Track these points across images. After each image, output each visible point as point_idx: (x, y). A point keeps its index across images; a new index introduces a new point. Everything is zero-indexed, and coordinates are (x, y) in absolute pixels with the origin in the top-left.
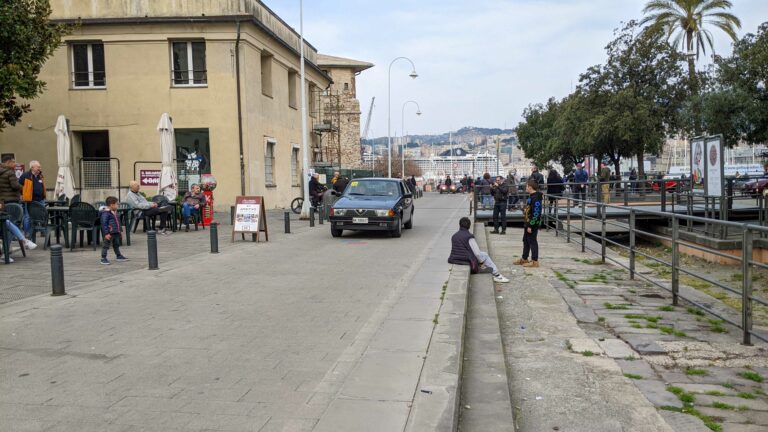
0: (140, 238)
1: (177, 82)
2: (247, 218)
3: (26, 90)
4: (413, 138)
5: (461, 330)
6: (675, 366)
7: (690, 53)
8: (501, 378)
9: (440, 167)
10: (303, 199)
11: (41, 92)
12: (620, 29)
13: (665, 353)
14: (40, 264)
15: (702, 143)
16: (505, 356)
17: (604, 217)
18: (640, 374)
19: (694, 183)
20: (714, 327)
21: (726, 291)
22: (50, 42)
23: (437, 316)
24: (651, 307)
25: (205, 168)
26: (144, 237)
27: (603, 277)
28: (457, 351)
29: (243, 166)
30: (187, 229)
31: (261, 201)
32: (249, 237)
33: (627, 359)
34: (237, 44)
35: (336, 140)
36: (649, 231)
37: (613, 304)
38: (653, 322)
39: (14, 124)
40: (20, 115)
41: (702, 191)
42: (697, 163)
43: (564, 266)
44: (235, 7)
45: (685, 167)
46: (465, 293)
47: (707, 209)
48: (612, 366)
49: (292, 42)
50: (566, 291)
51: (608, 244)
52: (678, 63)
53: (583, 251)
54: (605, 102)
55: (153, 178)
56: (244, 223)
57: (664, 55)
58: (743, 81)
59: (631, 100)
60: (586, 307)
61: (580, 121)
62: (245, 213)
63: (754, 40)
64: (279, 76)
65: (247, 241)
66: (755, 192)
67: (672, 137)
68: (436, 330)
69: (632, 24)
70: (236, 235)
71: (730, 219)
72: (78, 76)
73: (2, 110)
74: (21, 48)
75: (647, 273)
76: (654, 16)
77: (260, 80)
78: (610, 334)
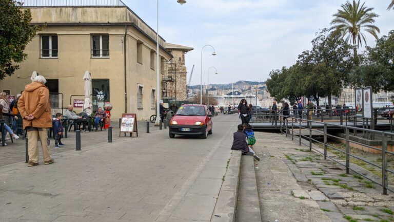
0: (72, 134)
1: (94, 55)
2: (127, 125)
4: (213, 86)
5: (236, 184)
6: (348, 205)
7: (355, 45)
8: (257, 209)
9: (227, 101)
10: (156, 116)
11: (25, 59)
12: (319, 33)
13: (343, 198)
14: (20, 147)
15: (361, 91)
16: (259, 198)
17: (311, 127)
18: (330, 209)
19: (357, 111)
20: (368, 185)
21: (374, 167)
22: (31, 34)
23: (224, 177)
24: (335, 174)
25: (107, 99)
26: (74, 134)
27: (310, 159)
28: (234, 195)
29: (126, 99)
30: (96, 130)
31: (135, 116)
32: (128, 134)
33: (323, 201)
34: (125, 37)
35: (174, 86)
36: (334, 135)
37: (315, 172)
38: (336, 182)
39: (10, 75)
40: (13, 70)
41: (361, 115)
42: (358, 101)
43: (290, 153)
44: (125, 18)
45: (352, 103)
46: (239, 165)
47: (364, 124)
48: (315, 205)
49: (153, 36)
50: (291, 165)
51: (313, 142)
52: (349, 50)
53: (300, 145)
54: (311, 69)
55: (80, 104)
56: (126, 127)
57: (341, 46)
58: (381, 59)
59: (325, 68)
60: (301, 174)
61: (299, 79)
62: (126, 122)
63: (387, 39)
64: (146, 53)
65: (128, 137)
66: (388, 116)
67: (345, 87)
68: (223, 184)
69: (325, 30)
70: (121, 134)
71: (375, 129)
72: (44, 52)
73: (4, 68)
74: (16, 37)
75: (333, 157)
76: (336, 26)
77: (136, 55)
78: (314, 188)
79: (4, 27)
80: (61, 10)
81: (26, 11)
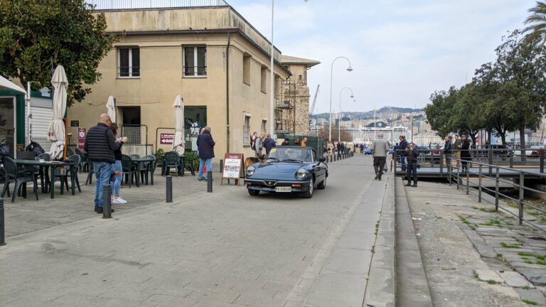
0: (161, 180)
1: (186, 74)
2: (232, 169)
3: (89, 78)
4: (346, 114)
5: (393, 259)
8: (426, 298)
9: (367, 135)
11: (98, 80)
12: (506, 37)
16: (428, 280)
17: (498, 176)
18: (535, 301)
22: (106, 47)
23: (374, 247)
24: (537, 247)
26: (164, 179)
27: (497, 222)
28: (392, 275)
29: (228, 132)
31: (241, 157)
32: (233, 182)
33: (524, 288)
34: (228, 48)
35: (293, 116)
37: (508, 243)
38: (541, 260)
39: (80, 101)
40: (84, 95)
43: (466, 213)
44: (227, 23)
46: (394, 230)
48: (513, 293)
49: (265, 47)
50: (469, 232)
51: (501, 197)
53: (480, 201)
54: (495, 90)
55: (169, 139)
56: (229, 172)
57: (541, 55)
59: (515, 88)
60: (486, 245)
61: (475, 104)
62: (231, 165)
64: (255, 70)
65: (232, 185)
68: (374, 258)
69: (516, 32)
70: (224, 180)
72: (122, 69)
73: (73, 92)
74: (87, 50)
75: (532, 221)
76: (533, 26)
77: (242, 73)
78: (507, 268)
79: (72, 38)
80: (144, 14)
81: (100, 17)
